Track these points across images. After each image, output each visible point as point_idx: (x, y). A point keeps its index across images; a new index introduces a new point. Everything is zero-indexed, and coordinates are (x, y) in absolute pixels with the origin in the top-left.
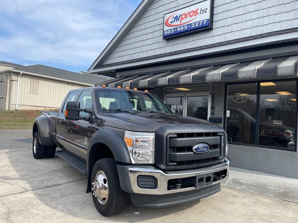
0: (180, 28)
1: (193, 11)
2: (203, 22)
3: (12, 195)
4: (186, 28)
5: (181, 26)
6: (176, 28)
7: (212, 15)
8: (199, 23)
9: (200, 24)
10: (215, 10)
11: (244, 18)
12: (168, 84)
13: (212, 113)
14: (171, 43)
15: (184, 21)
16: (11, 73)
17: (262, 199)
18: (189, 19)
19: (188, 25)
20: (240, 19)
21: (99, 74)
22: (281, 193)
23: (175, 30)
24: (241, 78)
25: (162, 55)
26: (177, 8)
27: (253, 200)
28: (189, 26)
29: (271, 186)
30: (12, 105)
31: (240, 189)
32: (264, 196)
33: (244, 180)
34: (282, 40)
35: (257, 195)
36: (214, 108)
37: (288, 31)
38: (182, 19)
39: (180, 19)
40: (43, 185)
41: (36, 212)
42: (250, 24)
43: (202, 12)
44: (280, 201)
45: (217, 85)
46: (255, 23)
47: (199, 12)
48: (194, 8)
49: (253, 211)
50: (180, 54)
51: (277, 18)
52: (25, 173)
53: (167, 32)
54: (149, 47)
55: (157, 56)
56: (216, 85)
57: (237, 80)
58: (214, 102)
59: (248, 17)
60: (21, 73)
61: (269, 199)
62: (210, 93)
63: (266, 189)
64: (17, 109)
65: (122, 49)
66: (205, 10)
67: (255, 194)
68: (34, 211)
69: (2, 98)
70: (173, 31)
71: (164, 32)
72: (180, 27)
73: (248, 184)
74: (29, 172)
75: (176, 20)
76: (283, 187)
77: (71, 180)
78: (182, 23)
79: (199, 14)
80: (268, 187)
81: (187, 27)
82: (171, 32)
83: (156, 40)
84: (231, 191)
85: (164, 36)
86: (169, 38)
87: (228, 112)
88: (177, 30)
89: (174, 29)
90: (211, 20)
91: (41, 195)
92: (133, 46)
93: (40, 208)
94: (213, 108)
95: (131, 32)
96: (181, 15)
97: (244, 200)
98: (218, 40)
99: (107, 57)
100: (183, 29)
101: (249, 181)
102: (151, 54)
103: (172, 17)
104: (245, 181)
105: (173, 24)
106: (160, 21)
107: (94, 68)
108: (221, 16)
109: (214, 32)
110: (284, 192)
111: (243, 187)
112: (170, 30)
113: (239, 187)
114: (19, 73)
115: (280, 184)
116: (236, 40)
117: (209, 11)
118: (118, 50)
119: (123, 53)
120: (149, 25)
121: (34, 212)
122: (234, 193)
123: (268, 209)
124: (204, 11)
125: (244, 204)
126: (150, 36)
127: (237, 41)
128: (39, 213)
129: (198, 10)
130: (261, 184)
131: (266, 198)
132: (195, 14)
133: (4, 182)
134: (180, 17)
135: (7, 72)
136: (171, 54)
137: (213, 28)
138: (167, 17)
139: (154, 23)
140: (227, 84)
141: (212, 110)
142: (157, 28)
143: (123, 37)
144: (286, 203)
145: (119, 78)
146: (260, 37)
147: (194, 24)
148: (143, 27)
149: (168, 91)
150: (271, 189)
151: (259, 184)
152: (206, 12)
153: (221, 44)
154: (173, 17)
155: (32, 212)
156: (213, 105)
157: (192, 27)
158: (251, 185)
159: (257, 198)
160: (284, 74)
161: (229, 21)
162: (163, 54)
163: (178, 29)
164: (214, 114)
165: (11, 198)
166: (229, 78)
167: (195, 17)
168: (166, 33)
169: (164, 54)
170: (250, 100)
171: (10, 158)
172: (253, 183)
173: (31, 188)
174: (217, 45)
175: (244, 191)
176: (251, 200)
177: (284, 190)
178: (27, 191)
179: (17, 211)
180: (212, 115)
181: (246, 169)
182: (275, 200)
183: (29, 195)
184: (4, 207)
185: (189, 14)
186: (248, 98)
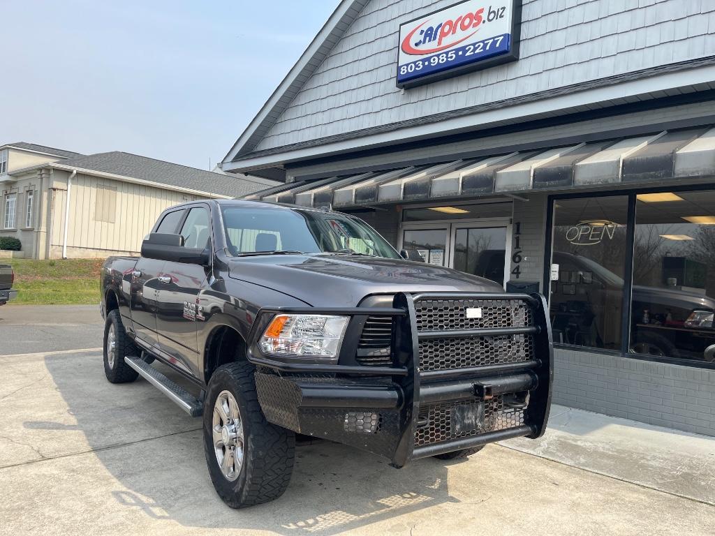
0: (439, 59)
1: (470, 16)
2: (495, 42)
3: (6, 469)
4: (451, 57)
5: (439, 52)
6: (428, 59)
7: (517, 23)
8: (485, 45)
9: (488, 48)
10: (525, 10)
11: (596, 30)
12: (404, 198)
13: (516, 271)
14: (415, 96)
15: (447, 41)
16: (52, 172)
17: (624, 493)
18: (460, 34)
19: (457, 50)
20: (586, 32)
21: (246, 174)
22: (678, 477)
23: (426, 63)
24: (582, 184)
25: (394, 127)
26: (433, 9)
27: (599, 496)
28: (460, 53)
29: (654, 458)
30: (54, 247)
31: (572, 463)
32: (631, 485)
35: (614, 484)
36: (520, 259)
37: (706, 62)
38: (444, 34)
39: (439, 33)
41: (51, 513)
42: (611, 45)
43: (491, 17)
44: (670, 500)
45: (528, 200)
46: (626, 42)
47: (484, 16)
50: (437, 122)
51: (681, 30)
53: (407, 69)
54: (363, 108)
55: (383, 129)
56: (524, 200)
57: (572, 187)
58: (520, 243)
59: (607, 26)
60: (75, 172)
61: (644, 493)
62: (511, 219)
63: (642, 466)
64: (65, 256)
65: (300, 111)
66: (501, 11)
67: (609, 479)
68: (47, 510)
69: (32, 230)
70: (421, 66)
71: (399, 69)
72: (438, 56)
73: (596, 452)
75: (428, 38)
76: (686, 461)
77: (157, 432)
78: (443, 44)
79: (484, 22)
80: (648, 460)
81: (454, 56)
82: (417, 69)
83: (379, 89)
84: (548, 471)
85: (399, 79)
86: (411, 83)
87: (555, 268)
88: (430, 63)
89: (424, 61)
90: (515, 38)
91: (73, 471)
92: (325, 105)
93: (63, 504)
94: (517, 259)
95: (321, 70)
96: (440, 25)
97: (577, 495)
98: (531, 87)
99: (266, 132)
100: (445, 59)
101: (600, 445)
102: (367, 123)
103: (419, 31)
104: (588, 445)
105: (422, 47)
106: (391, 42)
107: (234, 159)
108: (541, 27)
109: (522, 67)
110: (686, 476)
111: (582, 460)
112: (415, 63)
113: (572, 459)
114: (69, 172)
115: (679, 453)
116: (577, 85)
117: (508, 13)
118: (290, 114)
119: (304, 123)
120: (364, 51)
121: (47, 514)
122: (555, 474)
123: (637, 521)
124: (498, 15)
125: (575, 505)
126: (366, 79)
127: (578, 89)
128: (57, 516)
129: (481, 11)
130: (629, 452)
131: (635, 491)
132: (475, 21)
134: (439, 30)
135: (40, 169)
136: (415, 123)
137: (520, 57)
138: (406, 30)
139: (376, 47)
140: (552, 198)
141: (516, 262)
142: (385, 59)
143: (304, 83)
144: (688, 504)
145: (293, 182)
146: (635, 78)
147: (472, 47)
148: (349, 57)
149: (409, 214)
150: (652, 467)
151: (623, 452)
152: (501, 16)
153: (539, 98)
154: (422, 31)
155: (43, 514)
156: (518, 250)
157: (468, 54)
158: (603, 455)
159: (613, 491)
160: (693, 173)
161: (560, 39)
162: (396, 123)
163: (434, 60)
164: (520, 273)
166: (552, 182)
167: (476, 29)
168: (404, 72)
169: (400, 123)
170: (611, 238)
171: (25, 375)
172: (609, 450)
173: (57, 451)
174: (529, 99)
175: (582, 471)
176: (597, 494)
177: (686, 470)
178: (43, 458)
179: (8, 510)
180: (515, 275)
181: (597, 412)
182: (658, 496)
183: (47, 469)
185: (460, 22)
186: (606, 234)
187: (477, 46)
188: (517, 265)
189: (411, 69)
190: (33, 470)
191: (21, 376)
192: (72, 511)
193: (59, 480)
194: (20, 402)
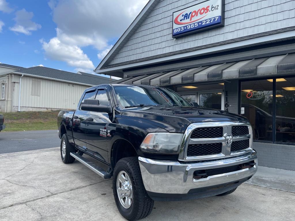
0: (191, 26)
1: (204, 9)
2: (215, 19)
3: (39, 200)
4: (196, 25)
5: (191, 24)
6: (186, 26)
8: (211, 20)
9: (212, 22)
10: (226, 6)
11: (257, 14)
12: (182, 82)
14: (180, 41)
15: (194, 19)
17: (290, 196)
18: (199, 16)
19: (198, 23)
20: (252, 15)
21: (105, 74)
24: (260, 75)
25: (172, 54)
27: (282, 198)
28: (200, 24)
31: (266, 187)
32: (292, 193)
33: (265, 177)
36: (228, 106)
38: (192, 16)
40: (67, 187)
42: (263, 20)
43: (213, 9)
45: (231, 82)
46: (269, 19)
47: (210, 9)
48: (204, 5)
49: (287, 209)
50: (191, 51)
53: (177, 30)
54: (157, 46)
56: (229, 82)
57: (256, 76)
58: (228, 99)
59: (261, 13)
60: (23, 75)
62: (223, 90)
63: (291, 186)
64: (19, 111)
65: (129, 48)
66: (217, 7)
70: (183, 29)
71: (173, 30)
72: (190, 25)
73: (272, 182)
75: (185, 18)
78: (192, 20)
79: (210, 11)
80: (292, 183)
81: (197, 25)
82: (181, 30)
83: (165, 38)
84: (258, 190)
85: (174, 34)
86: (178, 36)
87: (243, 109)
88: (187, 28)
89: (184, 27)
91: (68, 198)
92: (140, 45)
94: (227, 106)
95: (138, 31)
96: (191, 13)
97: (274, 198)
98: (230, 37)
99: (114, 57)
100: (193, 26)
101: (271, 179)
102: (159, 52)
103: (182, 15)
104: (267, 179)
105: (183, 22)
106: (169, 19)
107: (101, 68)
108: (233, 13)
109: (226, 29)
112: (180, 28)
113: (264, 185)
114: (21, 75)
116: (250, 36)
117: (220, 8)
118: (125, 49)
119: (131, 53)
120: (156, 23)
121: (68, 217)
122: (261, 191)
124: (215, 8)
125: (275, 202)
126: (158, 35)
128: (72, 218)
129: (208, 7)
130: (284, 181)
132: (206, 11)
133: (26, 186)
134: (190, 15)
135: (8, 74)
136: (181, 52)
137: (225, 25)
138: (176, 15)
139: (162, 22)
140: (241, 81)
141: (227, 107)
142: (166, 26)
143: (131, 37)
145: (127, 77)
146: (275, 33)
147: (205, 21)
148: (150, 26)
151: (282, 181)
152: (217, 9)
153: (235, 41)
154: (183, 15)
155: (66, 217)
156: (227, 102)
157: (203, 24)
158: (275, 183)
159: (286, 196)
161: (242, 18)
162: (172, 52)
163: (189, 26)
165: (39, 203)
167: (206, 14)
168: (175, 31)
169: (174, 52)
170: (266, 96)
172: (276, 180)
173: (57, 191)
174: (230, 42)
175: (271, 189)
176: (281, 197)
178: (53, 194)
179: (50, 216)
181: (264, 166)
183: (56, 198)
184: (34, 212)
185: (199, 12)
186: (264, 95)
187: (207, 21)
188: (227, 108)
189: (179, 30)
190: (51, 199)
191: (23, 161)
192: (77, 215)
193: (64, 203)
194: (29, 172)
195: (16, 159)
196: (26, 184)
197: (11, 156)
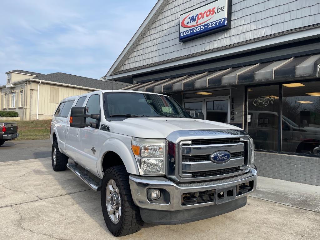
0: (197, 29)
1: (210, 10)
2: (221, 22)
3: (25, 204)
4: (202, 28)
5: (197, 26)
6: (193, 29)
8: (216, 23)
9: (218, 24)
10: (233, 7)
11: (263, 15)
12: (184, 89)
13: (232, 118)
14: (188, 45)
15: (200, 21)
16: (31, 82)
17: (277, 207)
18: (206, 18)
19: (205, 25)
20: (259, 16)
21: (116, 81)
22: (300, 201)
24: (258, 81)
25: (179, 59)
26: (194, 8)
28: (206, 26)
29: (291, 194)
30: (33, 115)
31: (257, 197)
33: (263, 188)
34: (304, 38)
35: (273, 204)
37: (310, 28)
38: (199, 19)
40: (56, 193)
41: (46, 218)
43: (218, 11)
44: (296, 210)
45: (237, 88)
47: (216, 10)
48: (210, 7)
49: (265, 219)
50: (197, 56)
51: (299, 14)
52: (40, 182)
53: (184, 34)
54: (165, 51)
55: (174, 60)
56: (235, 88)
57: (254, 82)
58: (234, 106)
59: (268, 13)
60: (41, 82)
61: (285, 207)
62: (230, 97)
63: (286, 197)
64: (37, 119)
66: (222, 8)
67: (271, 202)
68: (44, 218)
69: (22, 108)
70: (190, 32)
71: (180, 34)
72: (197, 28)
74: (45, 181)
75: (192, 20)
76: (305, 195)
78: (199, 23)
79: (216, 13)
80: (288, 195)
81: (203, 28)
82: (188, 34)
83: (172, 43)
85: (180, 38)
86: (185, 40)
87: (249, 117)
88: (193, 31)
89: (190, 30)
91: (53, 203)
92: (149, 50)
93: (51, 215)
94: (233, 114)
95: (147, 35)
96: (197, 15)
97: (258, 208)
98: (236, 40)
99: (124, 63)
100: (200, 29)
101: (268, 190)
102: (167, 57)
103: (188, 17)
104: (263, 190)
105: (189, 24)
106: (176, 22)
107: (110, 75)
108: (240, 14)
109: (233, 32)
110: (304, 201)
111: (260, 195)
112: (187, 31)
113: (256, 195)
114: (38, 82)
115: (302, 192)
116: (256, 39)
117: (226, 9)
118: (134, 54)
120: (165, 27)
121: (45, 219)
122: (249, 201)
123: (282, 217)
124: (221, 10)
125: (256, 212)
126: (166, 38)
127: (256, 41)
128: (49, 220)
129: (214, 8)
130: (281, 192)
131: (283, 207)
132: (212, 13)
133: (18, 191)
135: (26, 81)
136: (188, 57)
137: (232, 28)
138: (183, 17)
140: (247, 87)
142: (174, 30)
143: (139, 41)
144: (303, 211)
145: (136, 84)
146: (280, 35)
147: (211, 24)
149: (186, 96)
150: (290, 197)
151: (279, 192)
152: (223, 10)
153: (240, 45)
154: (189, 18)
155: (43, 219)
156: (233, 110)
157: (209, 27)
159: (273, 207)
160: (303, 75)
161: (248, 19)
162: (179, 57)
163: (195, 30)
164: (234, 119)
165: (25, 206)
166: (246, 81)
167: (212, 16)
168: (182, 35)
169: (181, 57)
170: (272, 103)
171: (27, 168)
172: (272, 191)
173: (46, 196)
174: (236, 45)
175: (260, 200)
176: (266, 208)
177: (304, 199)
178: (40, 199)
180: (232, 120)
181: (269, 177)
182: (291, 208)
183: (42, 203)
184: (16, 214)
186: (270, 102)
187: (213, 23)
188: (233, 116)
189: (185, 34)
190: (37, 204)
191: (26, 168)
192: (54, 218)
193: (47, 207)
194: (27, 179)
195: (20, 167)
196: (19, 190)
197: (16, 164)
